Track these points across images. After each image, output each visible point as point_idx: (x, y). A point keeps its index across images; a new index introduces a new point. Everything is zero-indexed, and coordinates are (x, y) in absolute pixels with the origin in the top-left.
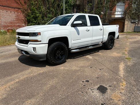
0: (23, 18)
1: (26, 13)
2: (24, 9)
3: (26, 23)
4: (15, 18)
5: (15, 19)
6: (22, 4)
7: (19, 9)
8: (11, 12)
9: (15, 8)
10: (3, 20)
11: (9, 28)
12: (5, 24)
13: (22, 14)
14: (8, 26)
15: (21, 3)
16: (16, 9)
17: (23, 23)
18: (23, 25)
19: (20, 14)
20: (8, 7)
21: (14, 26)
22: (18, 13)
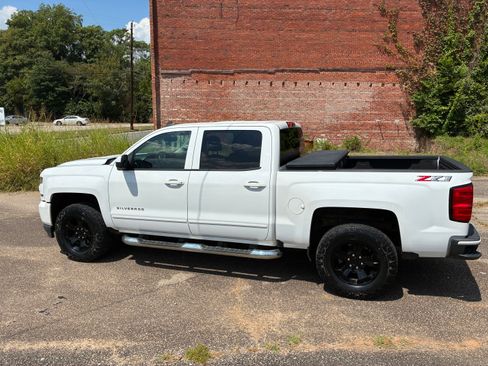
0: (402, 100)
1: (415, 79)
2: (409, 69)
3: (409, 114)
4: (372, 100)
5: (367, 106)
6: (403, 54)
7: (390, 69)
8: (358, 84)
9: (373, 71)
10: (330, 109)
11: (345, 131)
12: (335, 121)
13: (397, 86)
14: (343, 127)
15: (400, 50)
16: (378, 73)
17: (396, 116)
18: (397, 121)
19: (390, 85)
20: (351, 70)
21: (362, 125)
22: (383, 85)
